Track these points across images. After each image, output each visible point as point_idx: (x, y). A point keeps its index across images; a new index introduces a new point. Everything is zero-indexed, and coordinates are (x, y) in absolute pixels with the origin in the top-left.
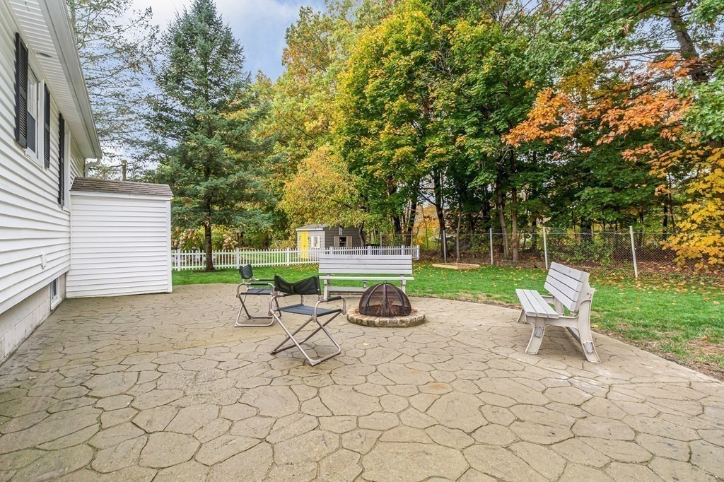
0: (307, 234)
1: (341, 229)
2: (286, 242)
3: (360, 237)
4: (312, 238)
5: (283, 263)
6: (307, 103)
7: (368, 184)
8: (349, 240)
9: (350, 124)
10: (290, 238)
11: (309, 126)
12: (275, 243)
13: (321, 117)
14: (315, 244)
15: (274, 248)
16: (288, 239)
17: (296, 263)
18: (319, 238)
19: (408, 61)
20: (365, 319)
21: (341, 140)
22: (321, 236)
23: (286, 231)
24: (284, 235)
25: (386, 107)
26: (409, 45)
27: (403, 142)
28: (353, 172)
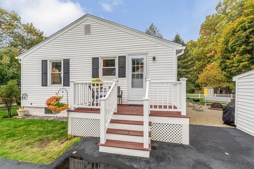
0: (207, 89)
1: (219, 88)
2: (200, 91)
3: (228, 91)
4: (209, 91)
5: (198, 98)
6: (208, 48)
7: (229, 74)
8: (224, 91)
9: (222, 56)
10: (202, 90)
11: (208, 55)
12: (196, 91)
13: (213, 52)
14: (210, 92)
15: (196, 93)
16: (201, 90)
17: (202, 98)
18: (211, 91)
19: (246, 33)
20: (211, 108)
21: (219, 61)
22: (212, 90)
23: (200, 88)
24: (199, 89)
25: (237, 49)
26: (247, 27)
27: (244, 60)
28: (224, 70)
